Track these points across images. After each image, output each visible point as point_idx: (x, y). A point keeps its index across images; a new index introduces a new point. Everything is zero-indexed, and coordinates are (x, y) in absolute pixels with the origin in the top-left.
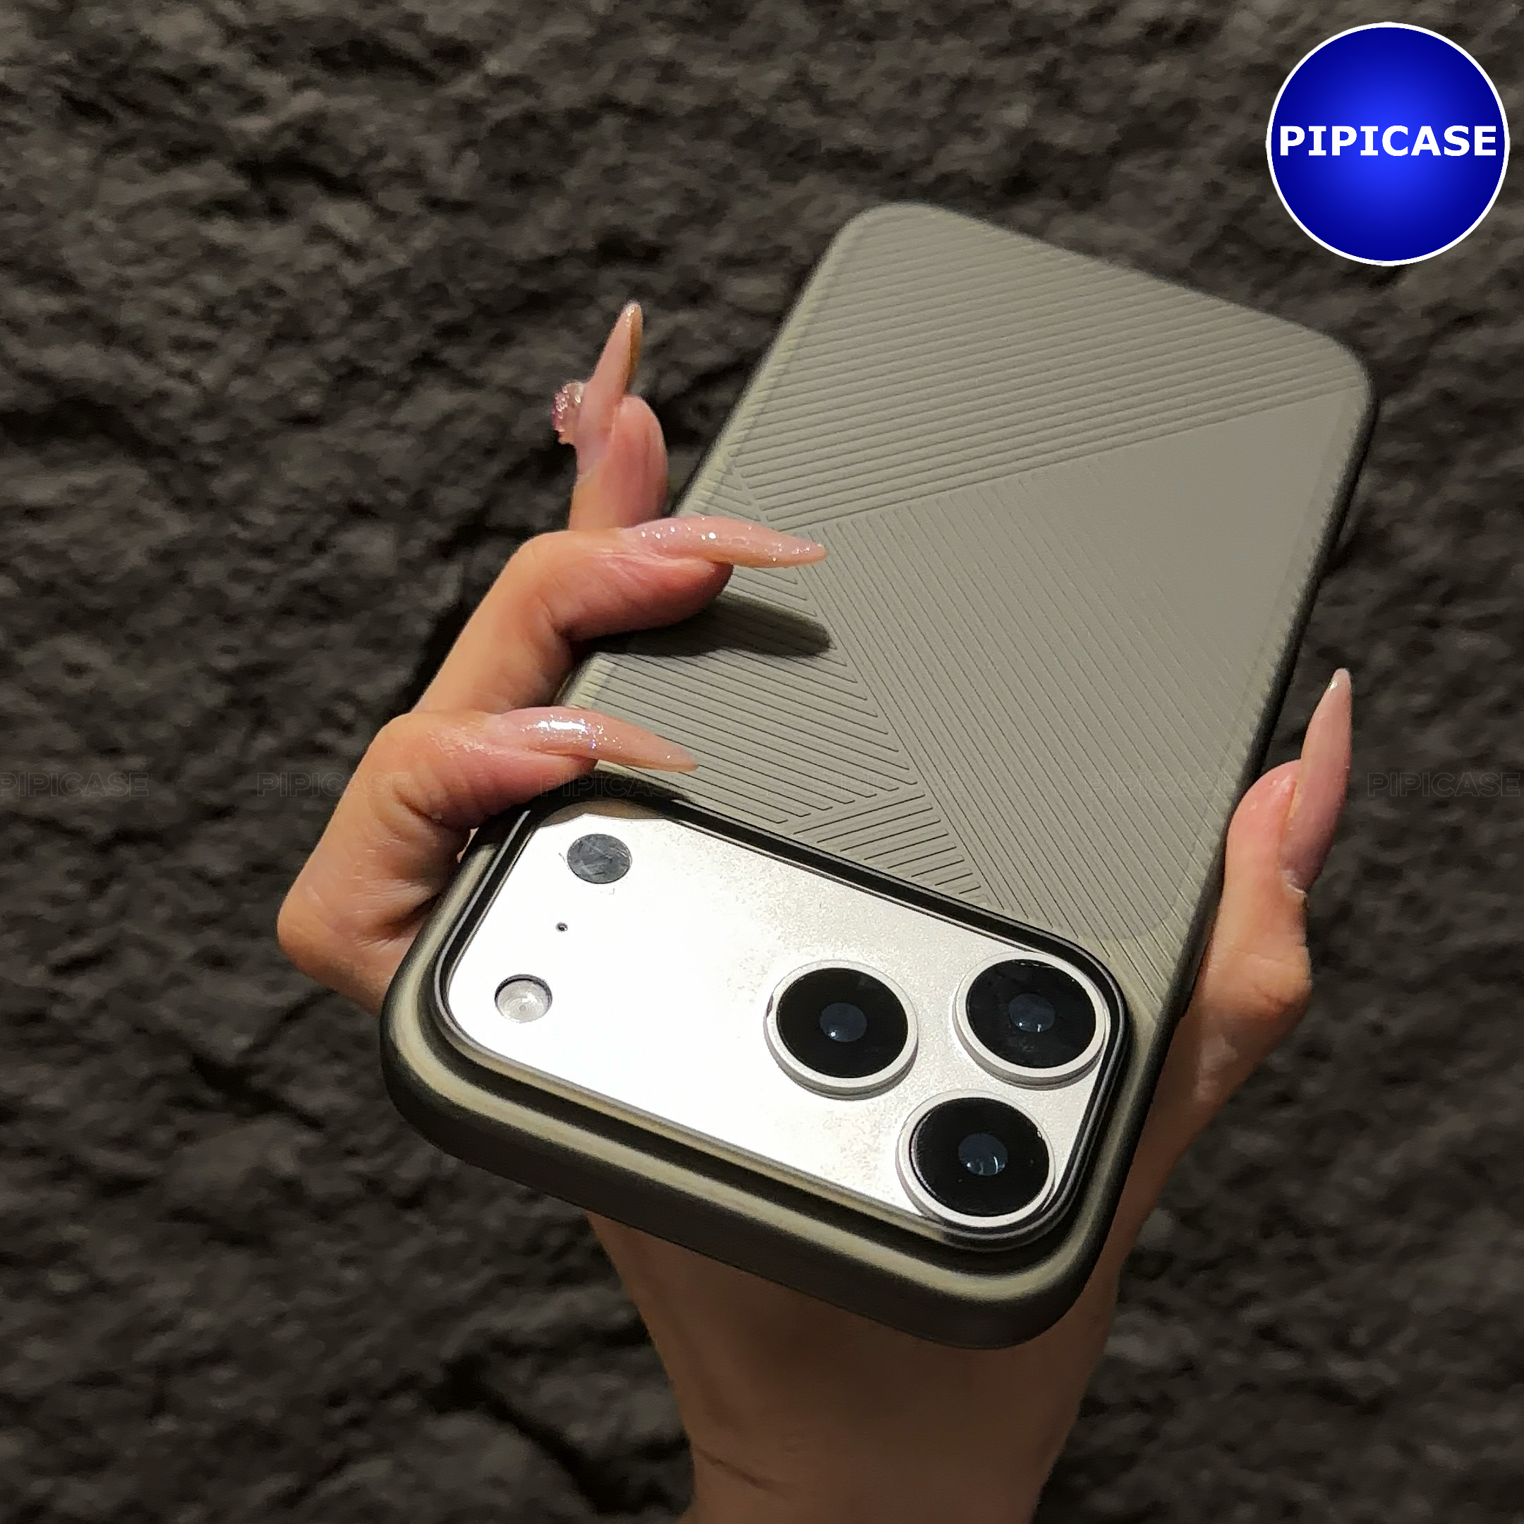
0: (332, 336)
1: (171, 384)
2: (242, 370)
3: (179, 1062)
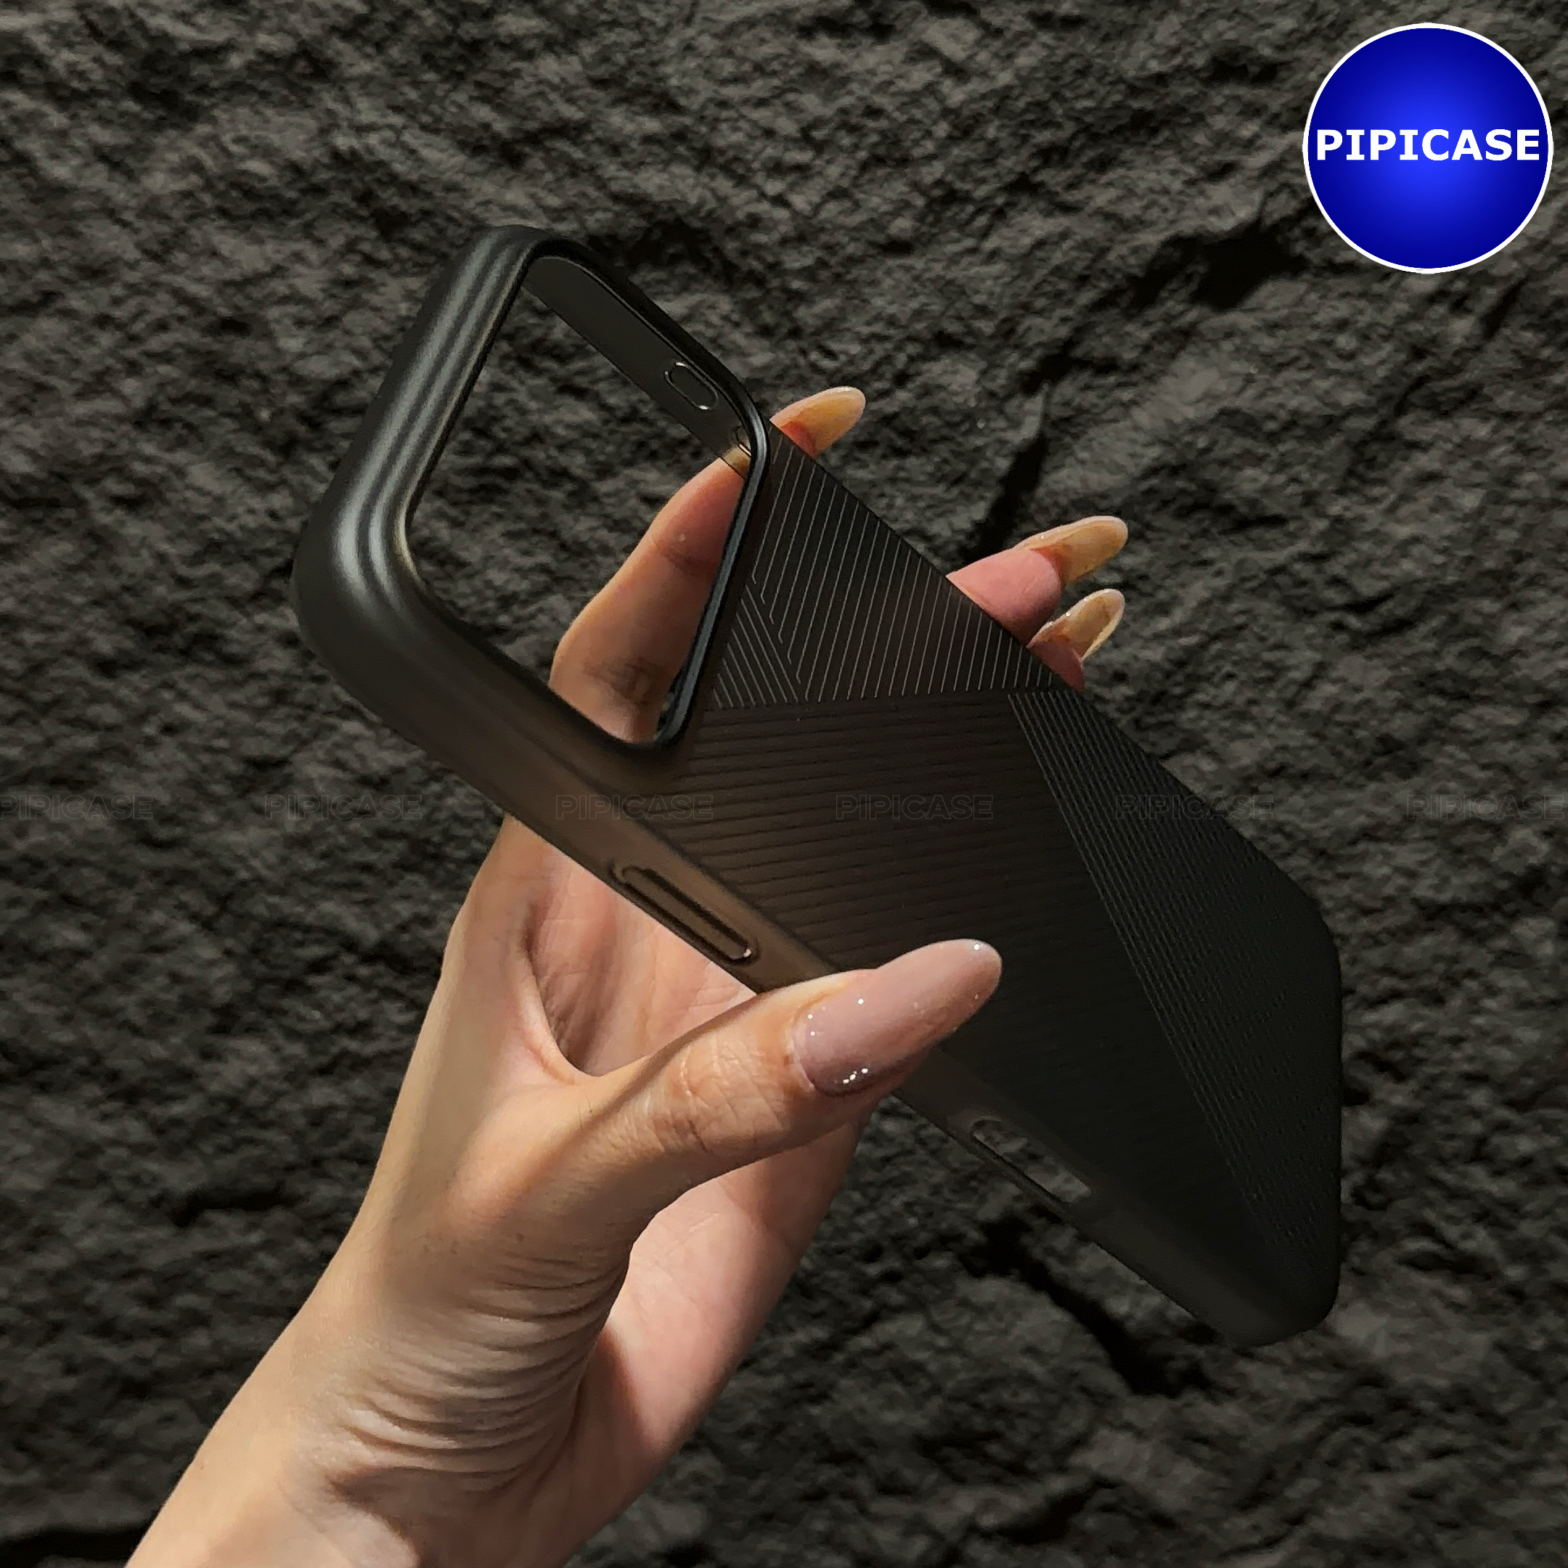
0: (930, 158)
1: (763, 208)
2: (836, 194)
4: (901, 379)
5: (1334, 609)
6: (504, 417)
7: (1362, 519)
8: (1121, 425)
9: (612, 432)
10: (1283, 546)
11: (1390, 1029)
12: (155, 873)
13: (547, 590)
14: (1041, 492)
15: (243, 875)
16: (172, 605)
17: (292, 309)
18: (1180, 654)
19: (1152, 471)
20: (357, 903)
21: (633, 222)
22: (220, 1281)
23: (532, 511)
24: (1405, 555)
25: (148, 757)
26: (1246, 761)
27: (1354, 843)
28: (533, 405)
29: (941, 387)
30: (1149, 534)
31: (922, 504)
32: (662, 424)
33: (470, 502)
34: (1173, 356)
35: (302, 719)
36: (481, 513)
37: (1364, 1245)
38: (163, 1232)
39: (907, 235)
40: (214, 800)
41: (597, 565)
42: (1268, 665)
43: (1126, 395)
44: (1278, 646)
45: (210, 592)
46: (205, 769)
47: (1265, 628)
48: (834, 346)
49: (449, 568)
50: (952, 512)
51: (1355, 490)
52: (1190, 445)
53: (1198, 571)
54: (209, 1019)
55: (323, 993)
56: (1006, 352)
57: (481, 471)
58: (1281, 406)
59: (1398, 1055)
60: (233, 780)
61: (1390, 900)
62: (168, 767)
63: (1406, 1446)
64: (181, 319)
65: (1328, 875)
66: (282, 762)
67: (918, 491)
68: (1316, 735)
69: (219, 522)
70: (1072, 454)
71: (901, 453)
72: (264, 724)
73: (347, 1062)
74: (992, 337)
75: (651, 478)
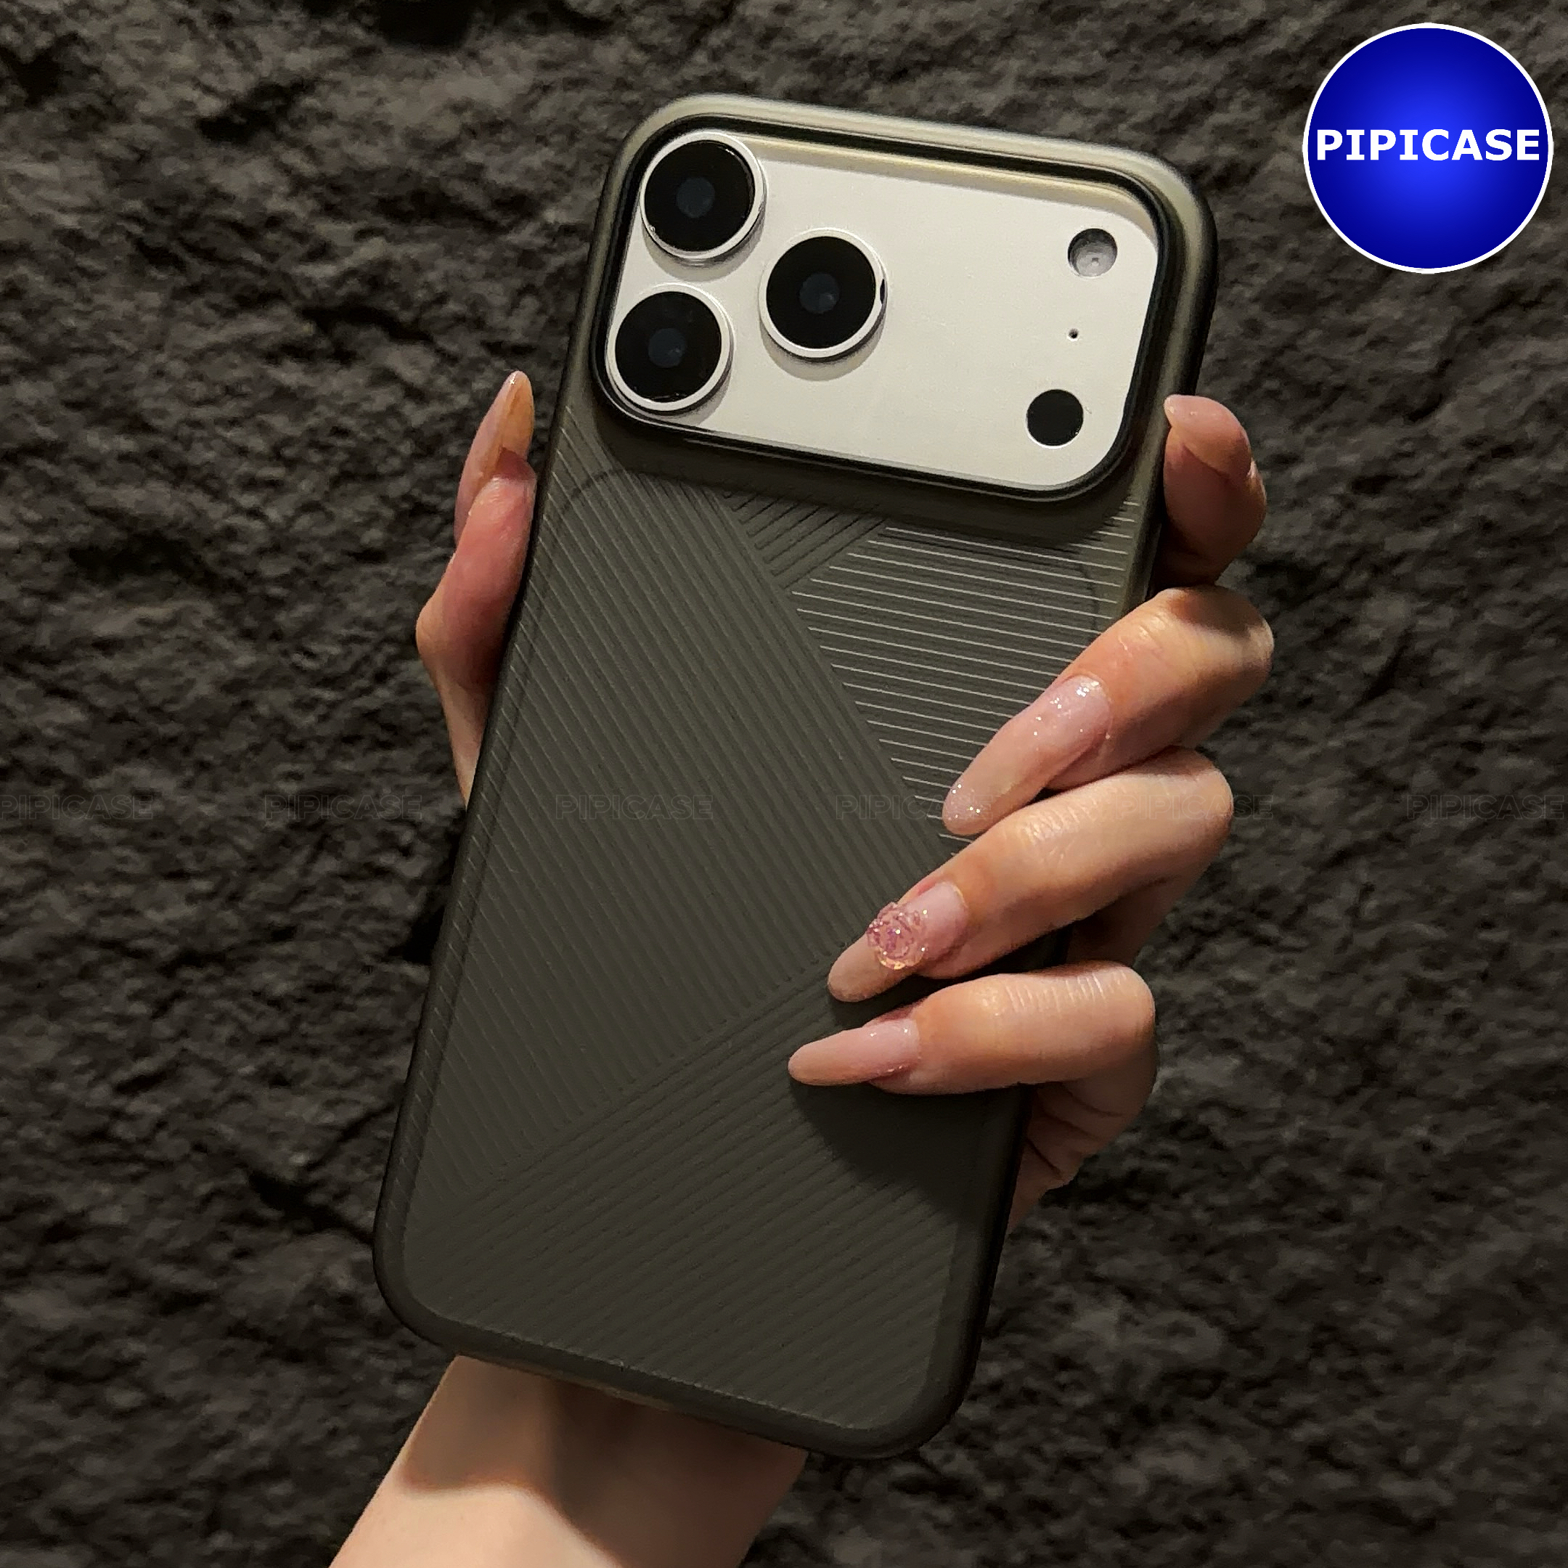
0: (397, 474)
1: (238, 521)
2: (308, 507)
3: (240, 1179)
4: (381, 677)
13: (43, 884)
21: (114, 534)
28: (21, 708)
29: (418, 685)
31: (408, 793)
32: (151, 723)
39: (378, 545)
41: (92, 859)
48: (315, 647)
67: (404, 781)
71: (386, 746)
75: (142, 774)
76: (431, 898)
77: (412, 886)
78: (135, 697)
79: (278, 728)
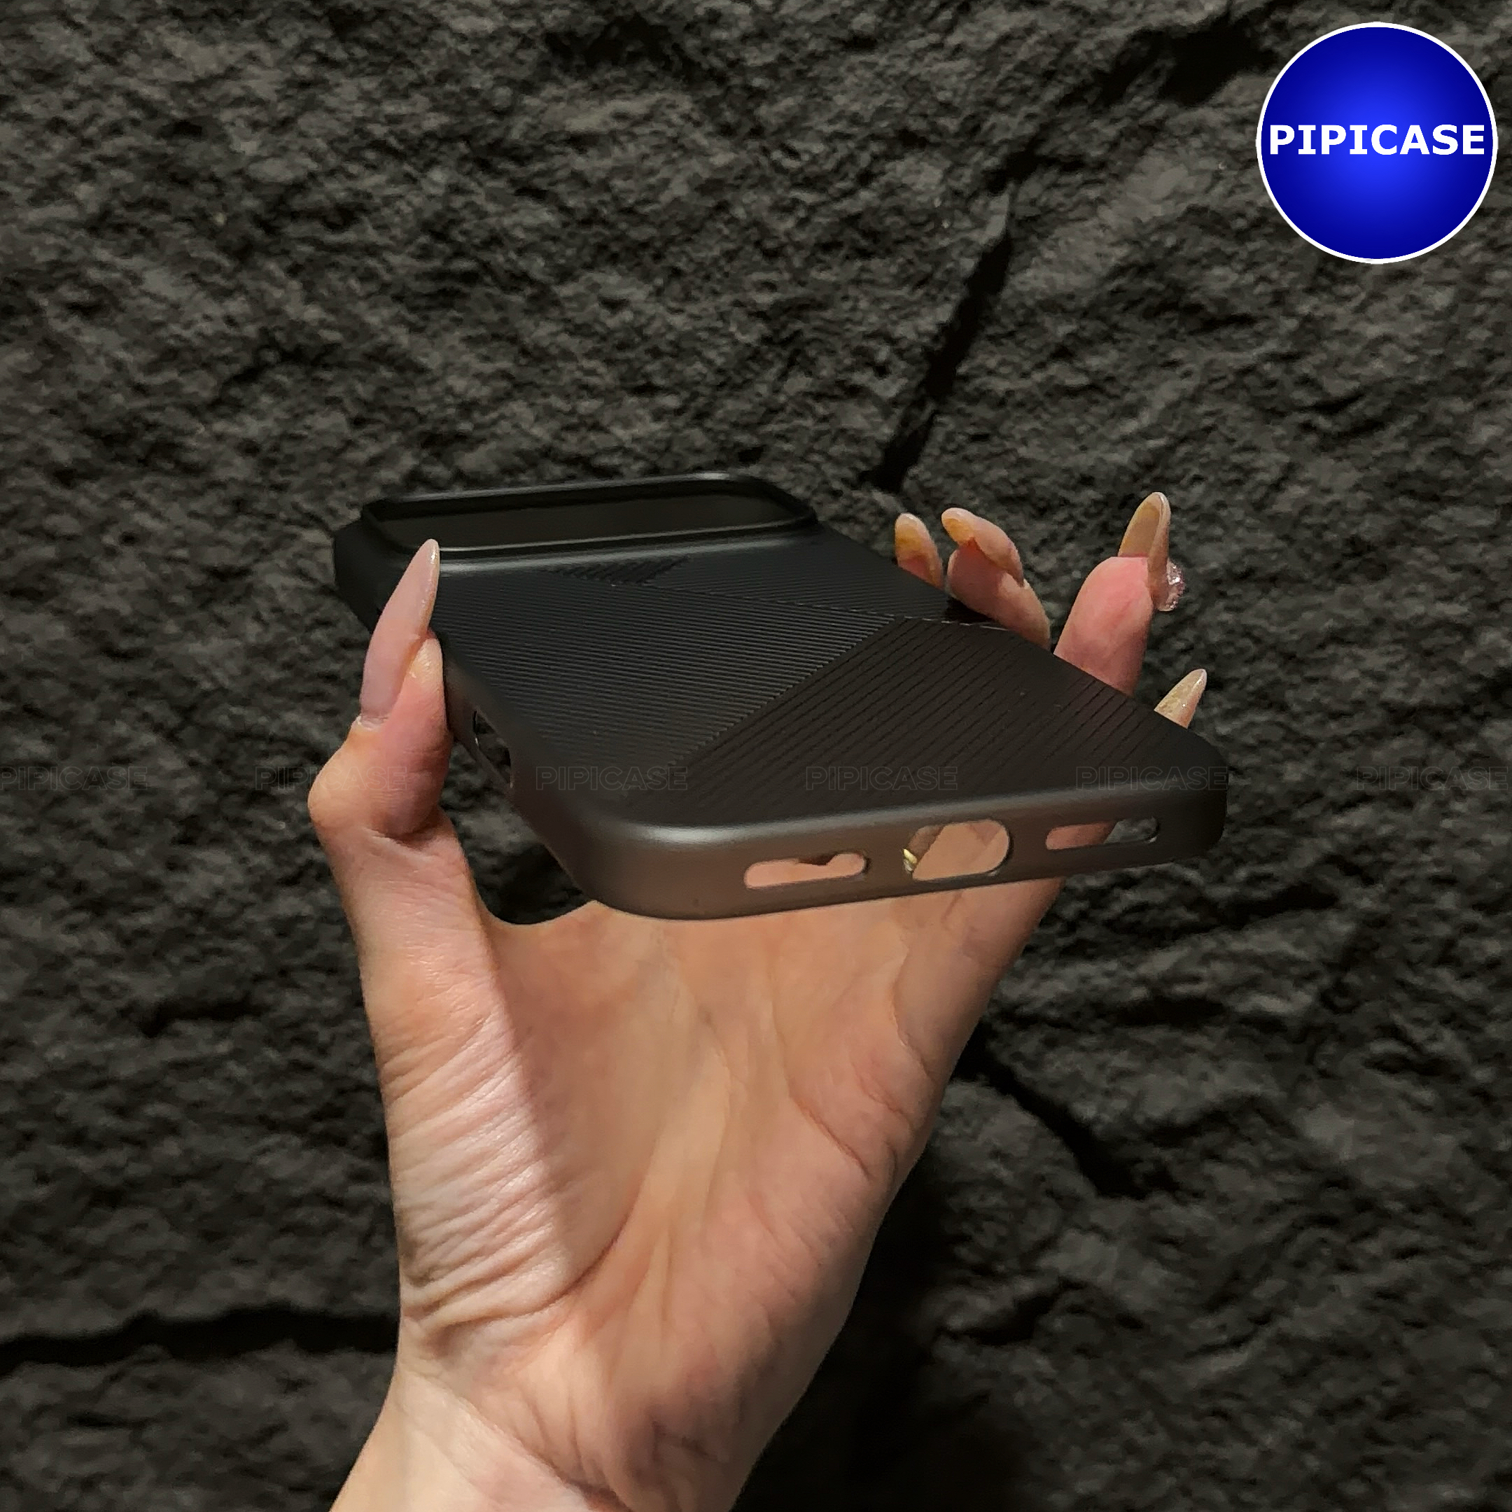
4: (865, 178)
5: (1303, 409)
6: (463, 220)
7: (1332, 318)
8: (1088, 224)
9: (571, 235)
10: (1251, 347)
11: (1357, 834)
12: (118, 685)
13: (508, 396)
14: (1006, 293)
15: (207, 685)
16: (130, 412)
17: (246, 111)
18: (1150, 458)
19: (1119, 271)
20: (318, 712)
21: (591, 19)
22: (189, 1090)
23: (492, 316)
24: (1375, 355)
25: (108, 567)
26: (1214, 565)
27: (1322, 646)
28: (491, 207)
29: (904, 187)
30: (1117, 336)
31: (886, 306)
32: (623, 226)
33: (429, 308)
34: (1141, 153)
35: (262, 528)
36: (440, 318)
37: (1331, 1048)
38: (132, 1042)
39: (870, 31)
40: (176, 611)
41: (559, 370)
42: (1237, 467)
43: (1093, 193)
44: (1246, 448)
45: (168, 400)
46: (166, 579)
47: (1233, 430)
48: (797, 145)
49: (409, 374)
50: (917, 314)
51: (1325, 289)
52: (1156, 244)
53: (1165, 372)
54: (174, 831)
55: (289, 804)
56: (971, 149)
57: (440, 275)
58: (1250, 203)
59: (1366, 859)
60: (194, 590)
61: (1359, 704)
62: (128, 578)
63: (1372, 1247)
64: (135, 123)
65: (1296, 679)
66: (244, 572)
67: (880, 293)
68: (1286, 538)
69: (175, 329)
70: (1039, 254)
71: (865, 254)
72: (225, 534)
73: (313, 872)
74: (957, 135)
75: (612, 281)
76: (905, 422)
77: (886, 408)
78: (607, 197)
79: (754, 234)
